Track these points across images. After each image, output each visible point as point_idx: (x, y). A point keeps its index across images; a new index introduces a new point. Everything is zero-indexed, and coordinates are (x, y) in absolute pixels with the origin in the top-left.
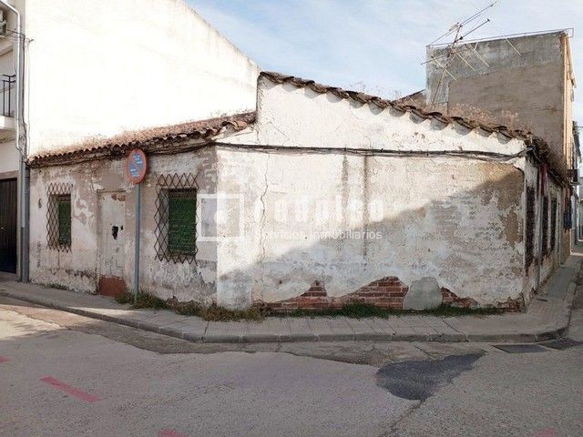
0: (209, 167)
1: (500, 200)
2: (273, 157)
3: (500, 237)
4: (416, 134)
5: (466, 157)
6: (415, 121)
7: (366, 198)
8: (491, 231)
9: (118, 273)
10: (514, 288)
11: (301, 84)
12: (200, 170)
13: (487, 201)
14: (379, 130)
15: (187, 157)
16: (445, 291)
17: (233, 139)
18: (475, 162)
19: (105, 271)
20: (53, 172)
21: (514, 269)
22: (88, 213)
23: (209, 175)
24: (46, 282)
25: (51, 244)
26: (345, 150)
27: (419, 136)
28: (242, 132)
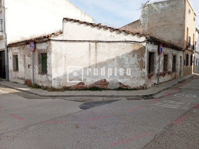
0: (49, 47)
1: (138, 56)
2: (68, 43)
3: (138, 67)
4: (111, 36)
5: (127, 43)
6: (111, 32)
7: (96, 55)
8: (135, 65)
9: (30, 78)
10: (142, 83)
11: (76, 21)
12: (47, 47)
13: (134, 56)
14: (100, 35)
15: (44, 44)
16: (120, 83)
17: (56, 38)
18: (130, 44)
19: (27, 78)
20: (13, 48)
21: (142, 77)
22: (22, 61)
23: (49, 49)
24: (13, 81)
25: (14, 70)
26: (89, 41)
27: (112, 37)
28: (58, 36)
